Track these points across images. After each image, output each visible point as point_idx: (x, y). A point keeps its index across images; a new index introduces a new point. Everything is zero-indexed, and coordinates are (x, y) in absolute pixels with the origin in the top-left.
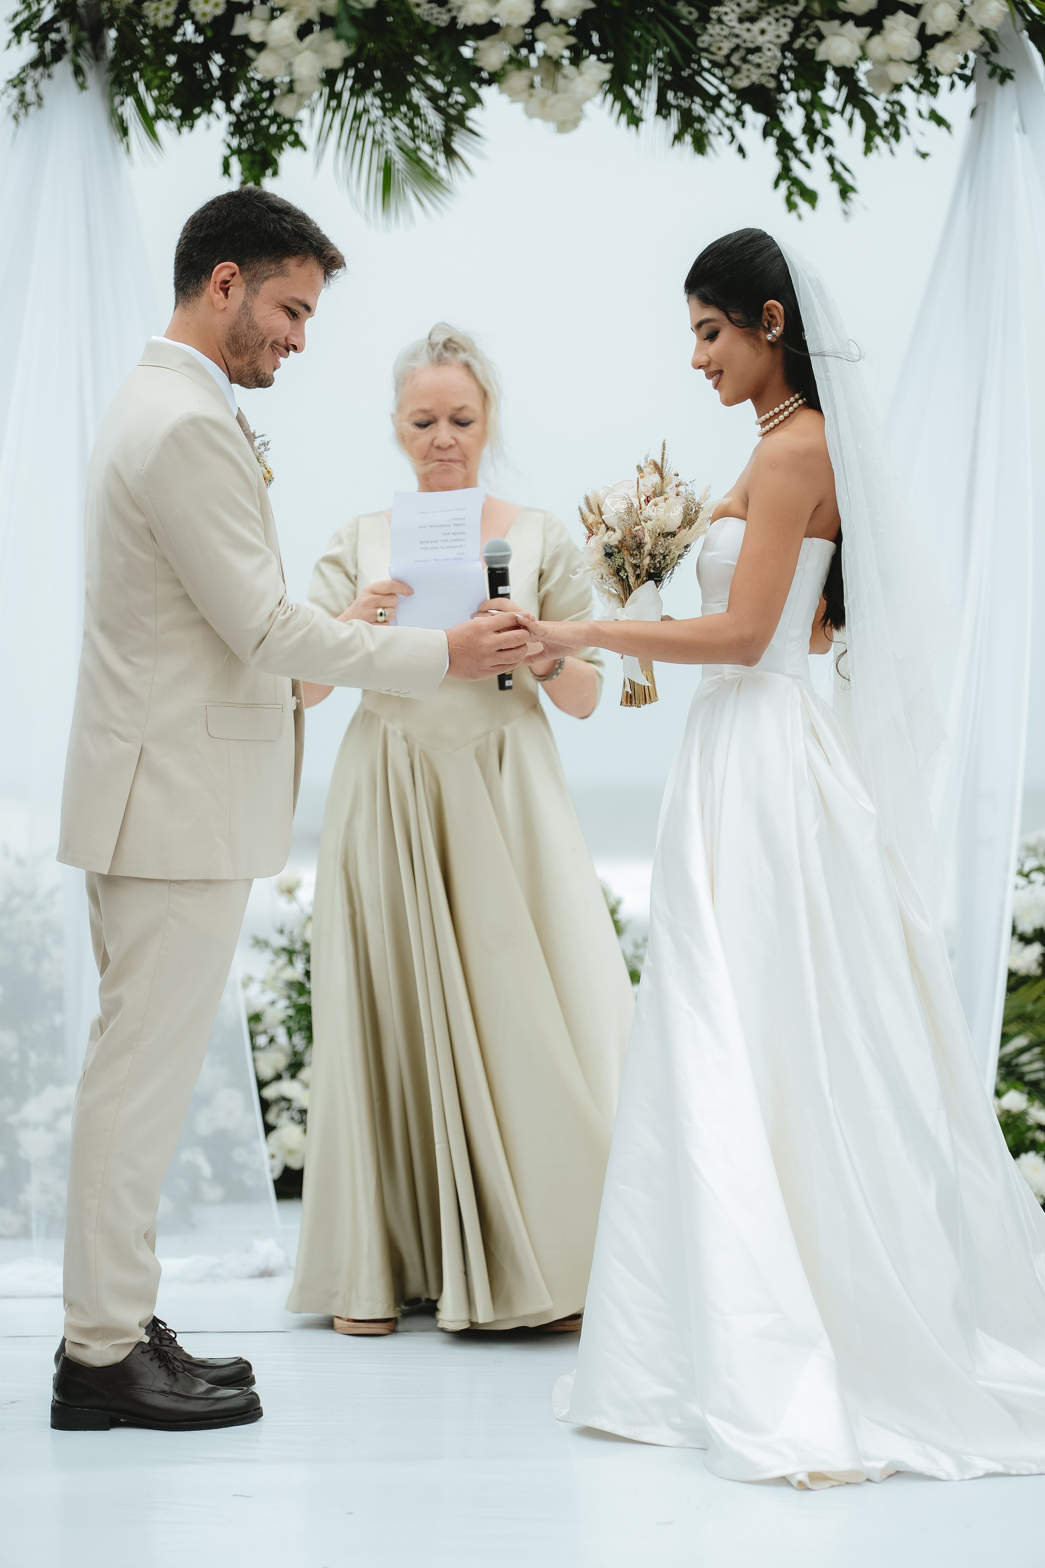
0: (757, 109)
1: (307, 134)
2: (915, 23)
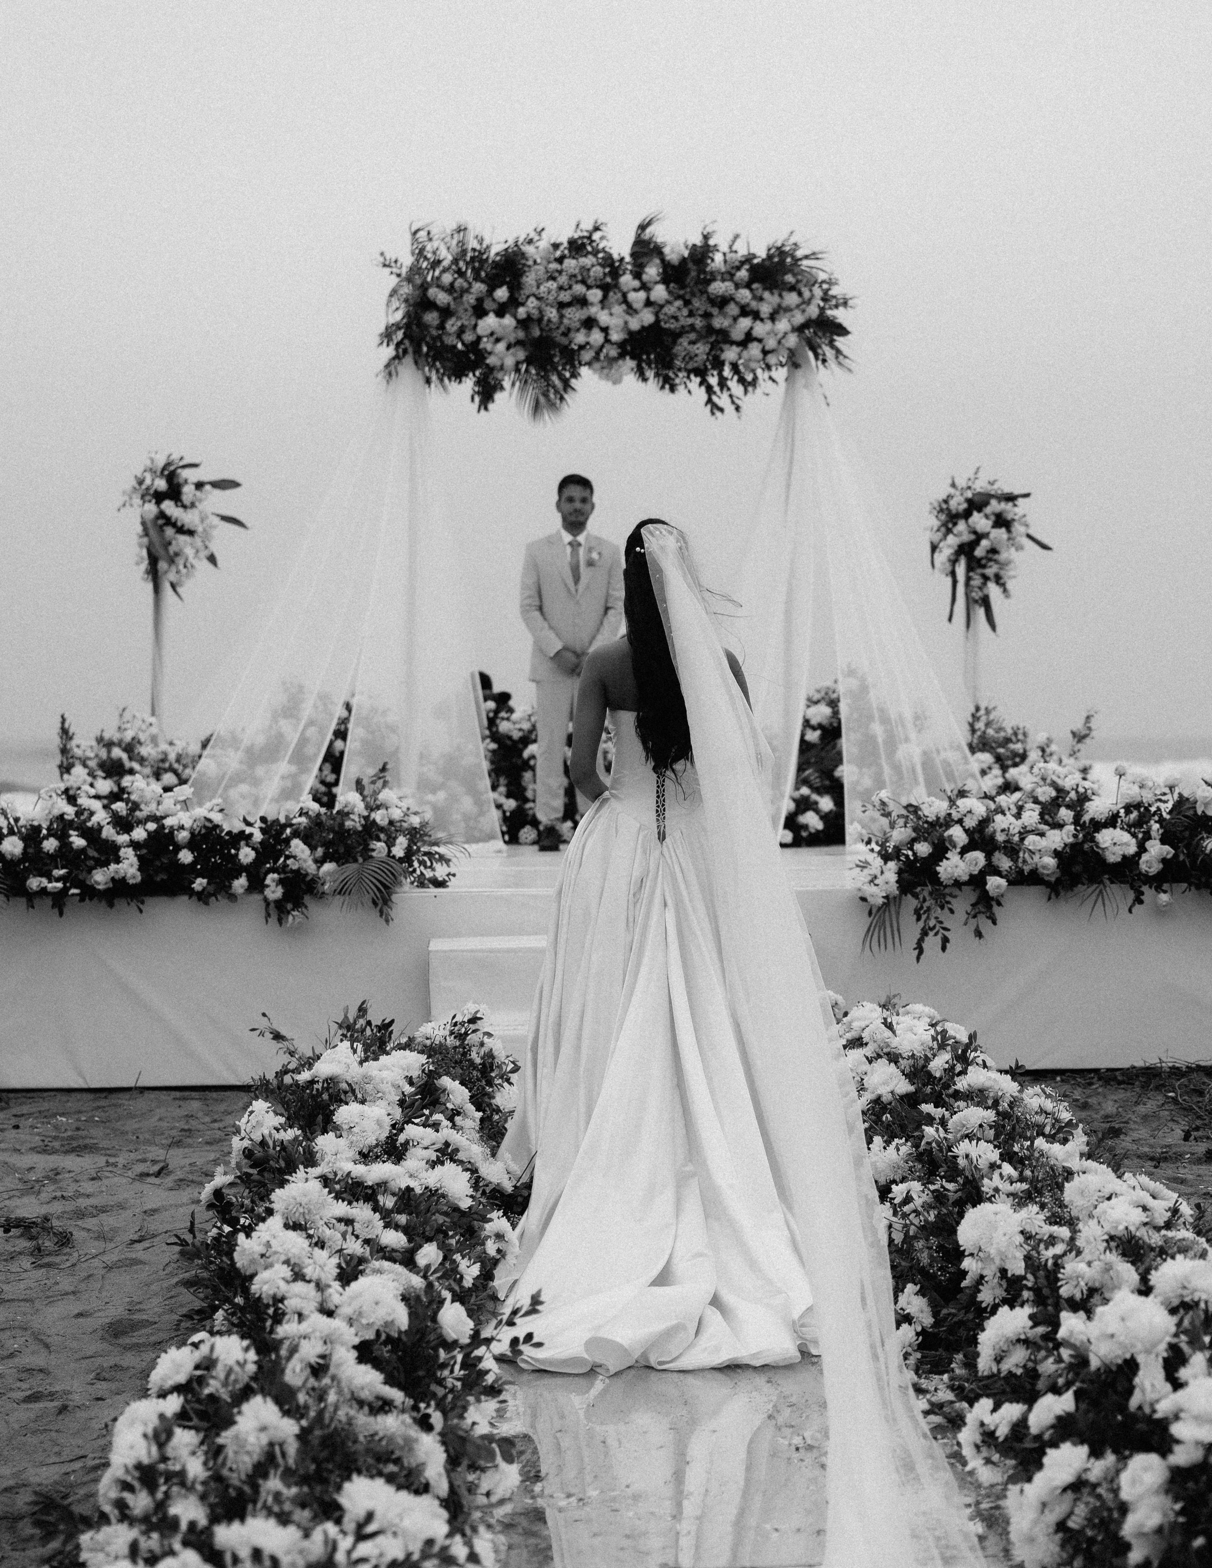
0: (696, 376)
1: (506, 383)
2: (760, 346)
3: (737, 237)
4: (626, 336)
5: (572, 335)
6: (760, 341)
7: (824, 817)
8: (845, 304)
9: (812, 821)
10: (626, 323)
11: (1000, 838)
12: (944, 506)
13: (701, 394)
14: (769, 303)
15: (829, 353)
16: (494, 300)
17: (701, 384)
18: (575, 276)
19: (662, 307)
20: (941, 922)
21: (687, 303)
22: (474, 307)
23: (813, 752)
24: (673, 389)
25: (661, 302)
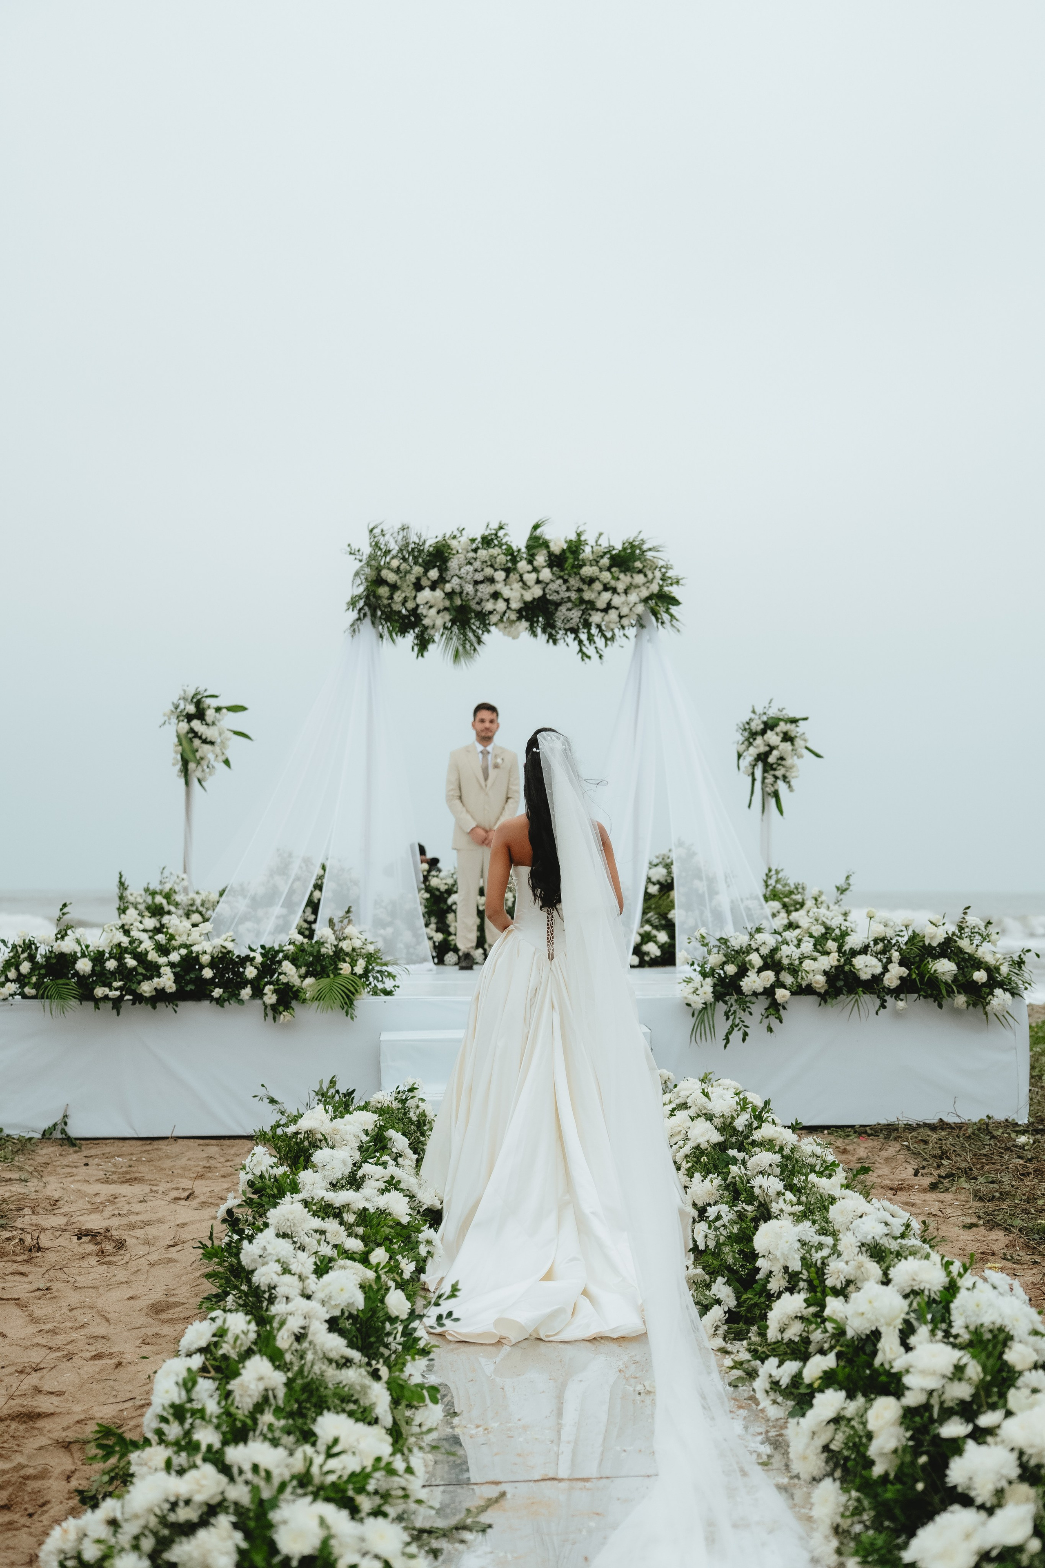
0: (571, 633)
1: (437, 637)
3: (601, 534)
4: (523, 605)
5: (483, 604)
6: (617, 608)
7: (661, 947)
8: (678, 583)
9: (652, 949)
10: (522, 595)
11: (786, 962)
12: (747, 727)
13: (575, 645)
14: (624, 582)
15: (666, 617)
16: (428, 579)
17: (575, 639)
18: (486, 562)
19: (547, 584)
20: (743, 1022)
21: (565, 581)
22: (414, 584)
23: (653, 901)
24: (555, 642)
25: (548, 581)
